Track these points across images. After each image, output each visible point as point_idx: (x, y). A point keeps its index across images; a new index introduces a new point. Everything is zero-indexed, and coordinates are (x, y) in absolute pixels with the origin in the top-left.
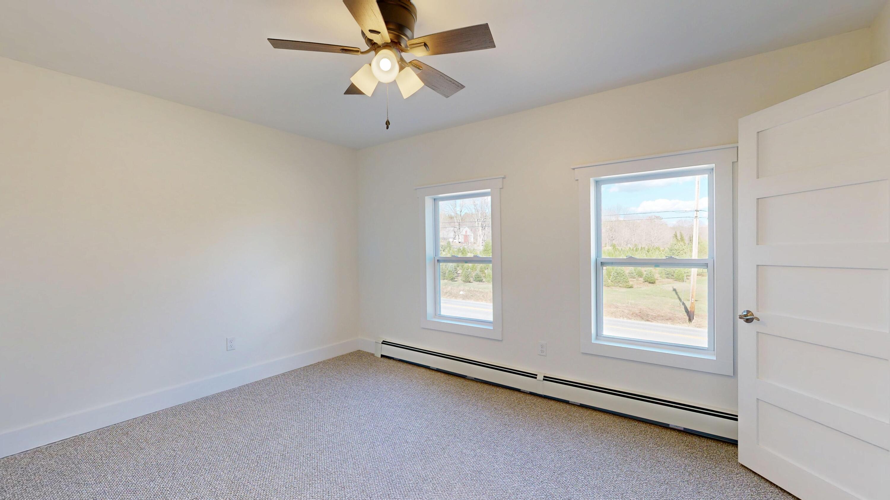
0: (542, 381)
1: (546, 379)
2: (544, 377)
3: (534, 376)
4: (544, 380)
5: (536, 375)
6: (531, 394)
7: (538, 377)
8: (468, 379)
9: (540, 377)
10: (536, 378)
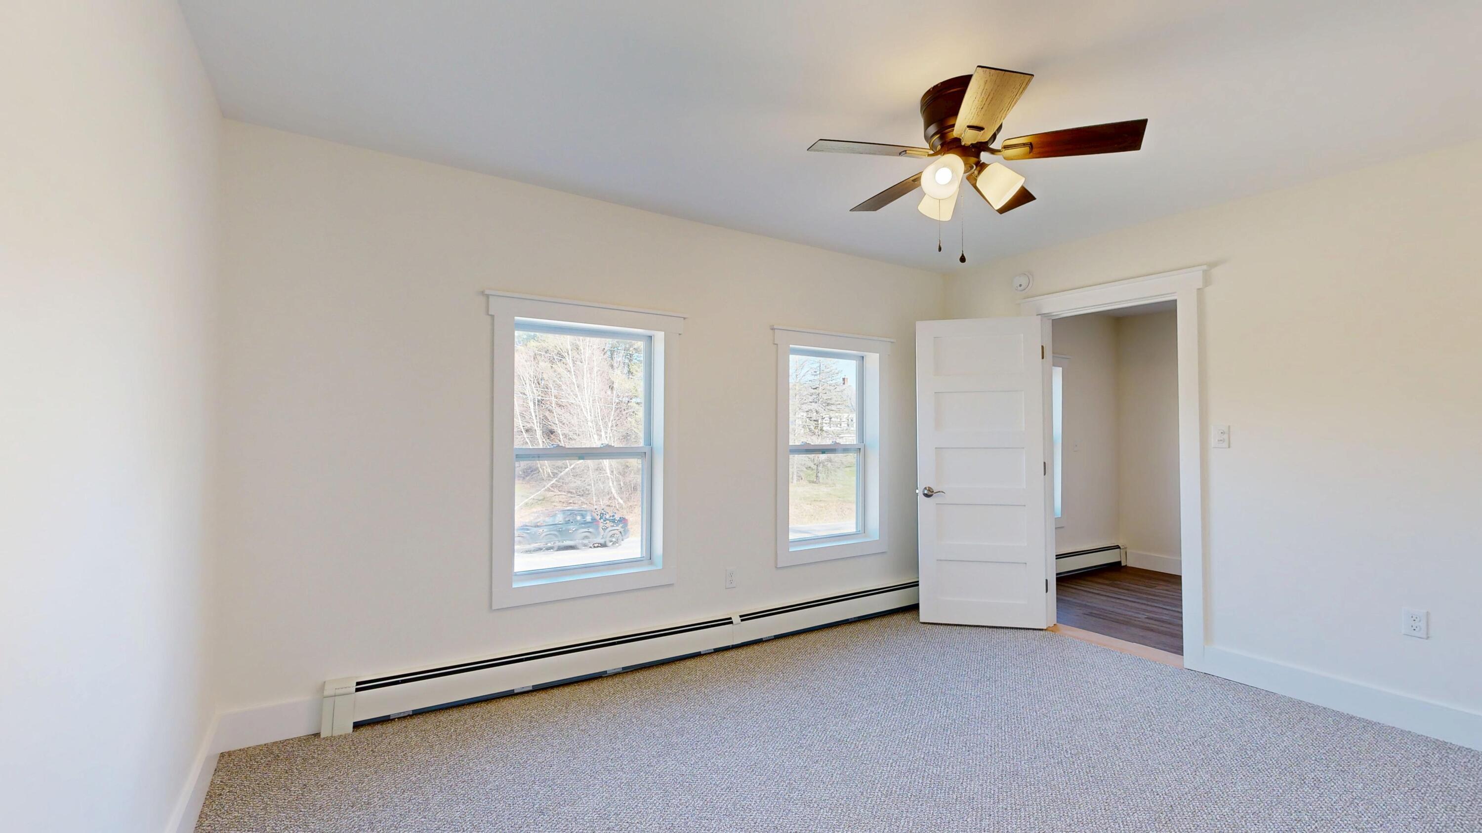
0: (740, 624)
1: (745, 618)
2: (741, 616)
3: (728, 621)
4: (742, 620)
5: (730, 618)
6: (717, 651)
7: (733, 620)
8: (610, 676)
9: (736, 619)
10: (732, 623)
